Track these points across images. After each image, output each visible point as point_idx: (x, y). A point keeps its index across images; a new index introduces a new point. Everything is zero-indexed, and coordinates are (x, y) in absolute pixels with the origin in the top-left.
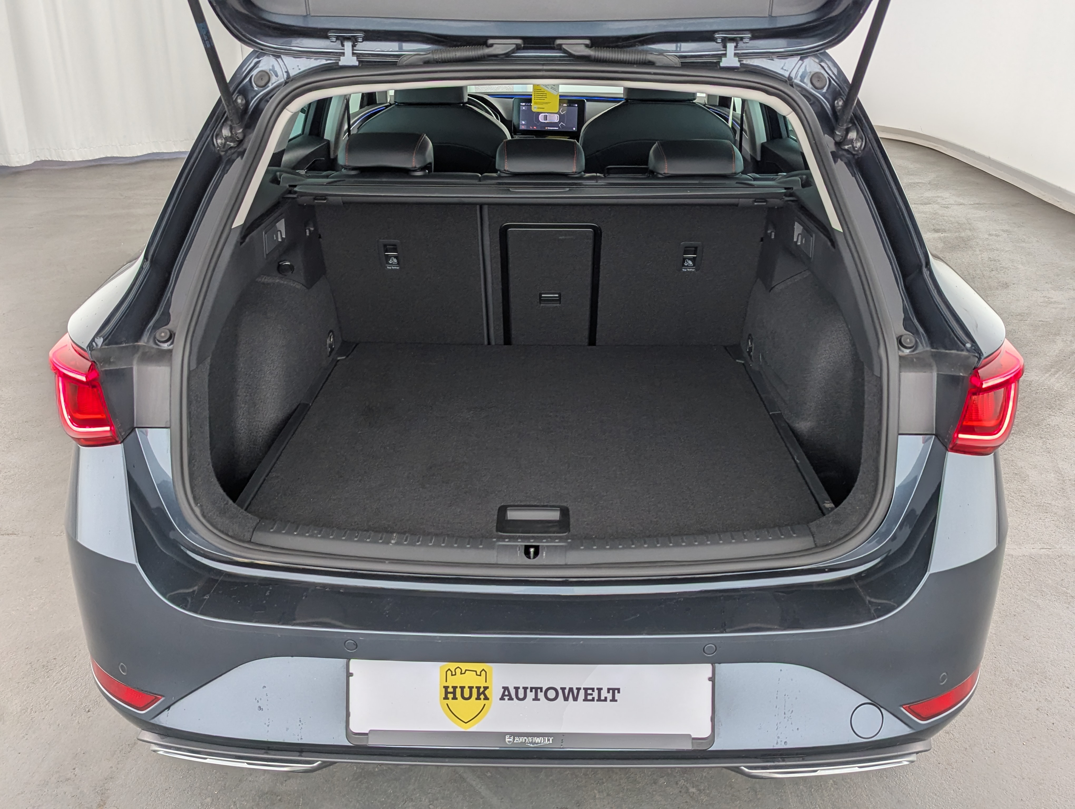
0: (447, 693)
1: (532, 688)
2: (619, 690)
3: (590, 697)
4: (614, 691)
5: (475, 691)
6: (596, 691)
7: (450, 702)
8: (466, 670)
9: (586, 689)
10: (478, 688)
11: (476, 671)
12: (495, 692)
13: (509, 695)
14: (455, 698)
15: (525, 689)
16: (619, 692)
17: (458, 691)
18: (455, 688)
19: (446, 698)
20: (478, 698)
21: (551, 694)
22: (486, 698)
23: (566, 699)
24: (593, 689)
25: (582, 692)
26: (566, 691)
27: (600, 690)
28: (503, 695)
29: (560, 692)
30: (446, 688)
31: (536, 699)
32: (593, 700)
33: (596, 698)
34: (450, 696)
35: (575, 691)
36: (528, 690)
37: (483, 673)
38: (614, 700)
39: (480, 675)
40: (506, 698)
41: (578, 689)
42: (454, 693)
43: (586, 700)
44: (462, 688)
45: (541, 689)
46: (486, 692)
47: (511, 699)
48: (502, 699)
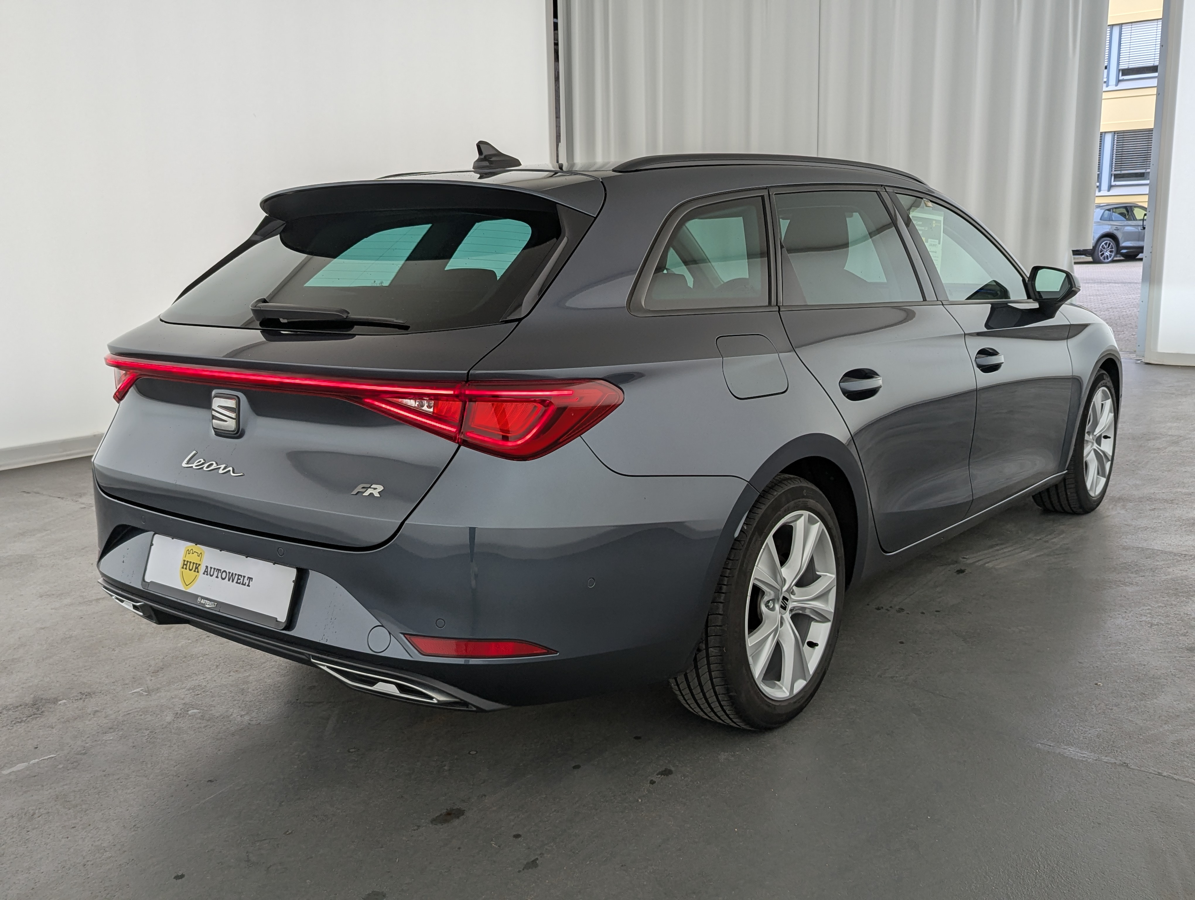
0: (184, 564)
1: (217, 569)
2: (252, 579)
3: (239, 581)
4: (250, 579)
5: (195, 565)
6: (243, 577)
7: (184, 570)
8: (195, 552)
9: (239, 575)
10: (196, 564)
11: (198, 553)
12: (202, 569)
13: (207, 572)
14: (186, 569)
15: (214, 569)
16: (252, 581)
17: (189, 563)
18: (188, 562)
19: (183, 568)
20: (195, 571)
21: (224, 575)
22: (198, 572)
23: (229, 580)
24: (241, 576)
25: (237, 576)
26: (230, 575)
27: (244, 577)
28: (205, 571)
29: (228, 574)
30: (184, 561)
31: (217, 577)
32: (239, 583)
33: (241, 582)
34: (185, 567)
35: (234, 575)
36: (215, 570)
37: (201, 555)
38: (248, 586)
39: (199, 556)
40: (206, 573)
41: (236, 574)
42: (186, 565)
43: (237, 582)
44: (190, 562)
45: (220, 570)
46: (199, 568)
47: (207, 574)
48: (204, 574)
